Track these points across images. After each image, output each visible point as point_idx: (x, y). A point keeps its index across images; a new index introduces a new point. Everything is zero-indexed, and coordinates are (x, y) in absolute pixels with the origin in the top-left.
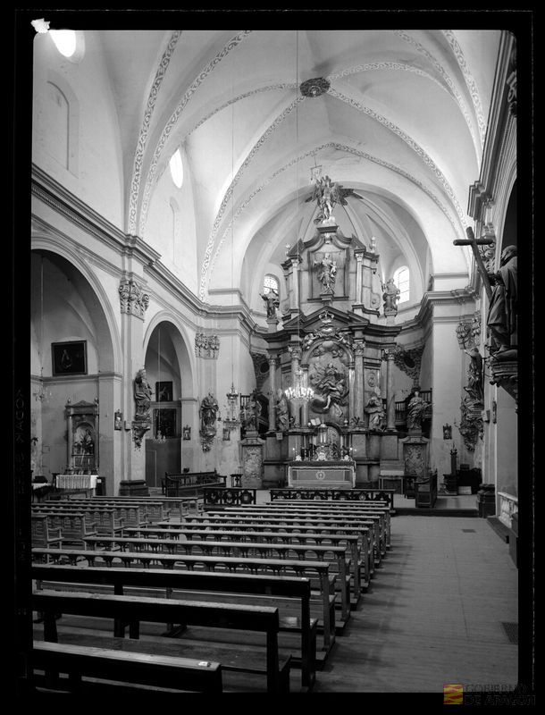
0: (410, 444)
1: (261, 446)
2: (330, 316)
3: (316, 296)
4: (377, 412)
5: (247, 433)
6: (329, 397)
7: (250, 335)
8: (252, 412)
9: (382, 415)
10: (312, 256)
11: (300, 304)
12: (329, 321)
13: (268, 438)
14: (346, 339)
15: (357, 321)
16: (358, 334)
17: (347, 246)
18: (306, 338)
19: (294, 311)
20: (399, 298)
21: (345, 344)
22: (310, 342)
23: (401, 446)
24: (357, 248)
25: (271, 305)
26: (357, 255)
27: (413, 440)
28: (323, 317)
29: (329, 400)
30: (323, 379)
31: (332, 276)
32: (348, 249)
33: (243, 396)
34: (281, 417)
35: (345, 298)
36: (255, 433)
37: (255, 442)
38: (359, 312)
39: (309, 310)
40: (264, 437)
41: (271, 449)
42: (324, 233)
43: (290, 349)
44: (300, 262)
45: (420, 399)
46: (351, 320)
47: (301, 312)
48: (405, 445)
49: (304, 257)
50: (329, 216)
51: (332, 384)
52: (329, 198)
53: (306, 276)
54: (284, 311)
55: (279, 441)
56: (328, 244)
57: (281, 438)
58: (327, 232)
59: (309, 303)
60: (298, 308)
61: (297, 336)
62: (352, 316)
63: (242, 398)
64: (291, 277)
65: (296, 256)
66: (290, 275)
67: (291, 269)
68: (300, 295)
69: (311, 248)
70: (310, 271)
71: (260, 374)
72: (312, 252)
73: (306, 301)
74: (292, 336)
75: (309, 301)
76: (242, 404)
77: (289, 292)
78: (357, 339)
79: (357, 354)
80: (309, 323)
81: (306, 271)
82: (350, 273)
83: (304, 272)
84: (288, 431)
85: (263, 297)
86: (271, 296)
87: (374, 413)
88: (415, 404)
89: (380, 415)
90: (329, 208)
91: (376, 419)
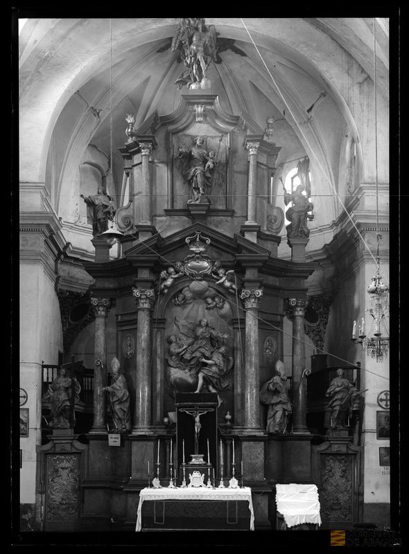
0: (331, 454)
1: (79, 453)
2: (203, 241)
3: (179, 205)
4: (280, 402)
5: (55, 432)
6: (201, 376)
7: (56, 261)
8: (63, 396)
9: (289, 407)
10: (174, 139)
11: (153, 216)
12: (202, 249)
13: (91, 442)
14: (231, 280)
15: (250, 251)
16: (250, 274)
17: (231, 128)
18: (163, 274)
19: (142, 229)
20: (312, 218)
21: (227, 289)
22: (169, 282)
23: (316, 458)
24: (249, 133)
25: (100, 215)
26: (249, 144)
27: (335, 448)
28: (193, 242)
29: (201, 382)
30: (191, 345)
31: (208, 175)
32: (232, 133)
33: (47, 367)
34: (117, 407)
35: (230, 213)
36: (70, 432)
37: (68, 448)
38: (251, 237)
39: (169, 228)
40: (84, 440)
41: (98, 461)
42: (194, 104)
43: (136, 293)
44: (154, 148)
45: (345, 381)
46: (239, 249)
47: (153, 230)
48: (324, 455)
49: (160, 138)
50: (201, 78)
51: (208, 354)
52: (201, 49)
53: (163, 172)
54: (122, 225)
55: (114, 448)
56: (200, 122)
57: (118, 444)
58: (198, 104)
59: (168, 217)
60: (149, 224)
61: (148, 272)
62: (241, 243)
63: (45, 370)
64: (136, 171)
65: (148, 137)
66: (135, 168)
67: (137, 159)
68: (153, 203)
69: (171, 128)
70: (170, 163)
71: (69, 324)
72: (173, 134)
73: (163, 213)
74: (139, 271)
75: (168, 212)
76: (45, 380)
77: (132, 195)
78: (249, 281)
79: (250, 306)
80: (169, 250)
81: (162, 162)
82: (237, 172)
83: (160, 165)
84: (130, 432)
85: (85, 201)
86: (100, 200)
87: (276, 404)
88: (338, 389)
89: (285, 407)
90: (201, 65)
91: (279, 414)
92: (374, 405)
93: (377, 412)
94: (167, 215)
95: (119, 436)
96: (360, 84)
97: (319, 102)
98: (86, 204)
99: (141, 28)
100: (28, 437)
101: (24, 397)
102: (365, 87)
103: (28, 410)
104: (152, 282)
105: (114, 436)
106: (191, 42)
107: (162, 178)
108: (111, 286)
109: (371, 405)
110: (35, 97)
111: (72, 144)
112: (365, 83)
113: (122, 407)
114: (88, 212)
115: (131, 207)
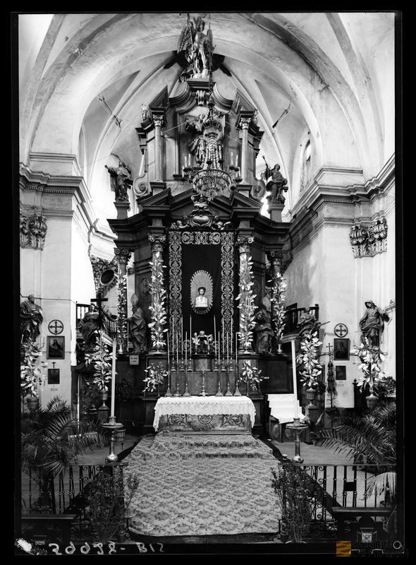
7: (89, 233)
9: (273, 334)
10: (180, 119)
12: (204, 205)
15: (245, 205)
16: (243, 225)
17: (227, 112)
19: (157, 186)
20: (287, 189)
24: (243, 109)
26: (243, 119)
28: (197, 199)
32: (227, 116)
33: (81, 305)
34: (136, 334)
39: (177, 189)
42: (196, 90)
43: (151, 238)
46: (235, 205)
47: (164, 187)
50: (202, 69)
52: (202, 46)
53: (172, 145)
54: (139, 191)
55: (134, 366)
56: (201, 105)
57: (137, 363)
58: (200, 90)
59: (176, 182)
60: (162, 181)
61: (161, 222)
62: (238, 198)
63: (79, 308)
64: (150, 145)
65: (160, 109)
66: (148, 144)
67: (150, 135)
68: (164, 171)
69: (178, 109)
70: (179, 138)
71: (100, 285)
72: (180, 114)
73: (173, 178)
74: (154, 220)
75: (177, 178)
76: (79, 317)
77: (146, 166)
78: (243, 230)
79: (244, 251)
80: (178, 207)
81: (171, 138)
82: (230, 147)
83: (170, 140)
84: (146, 352)
85: (109, 171)
86: (121, 171)
87: (263, 331)
88: (306, 321)
89: (270, 333)
90: (202, 58)
91: (266, 339)
92: (332, 334)
93: (335, 339)
94: (176, 180)
95: (137, 357)
96: (320, 91)
97: (282, 119)
98: (109, 174)
99: (152, 37)
100: (64, 359)
101: (61, 327)
102: (324, 93)
103: (64, 337)
104: (164, 229)
105: (133, 357)
106: (194, 41)
107: (170, 151)
108: (131, 239)
109: (330, 334)
110: (68, 87)
111: (100, 146)
112: (324, 91)
113: (140, 333)
114: (112, 181)
115: (146, 176)
